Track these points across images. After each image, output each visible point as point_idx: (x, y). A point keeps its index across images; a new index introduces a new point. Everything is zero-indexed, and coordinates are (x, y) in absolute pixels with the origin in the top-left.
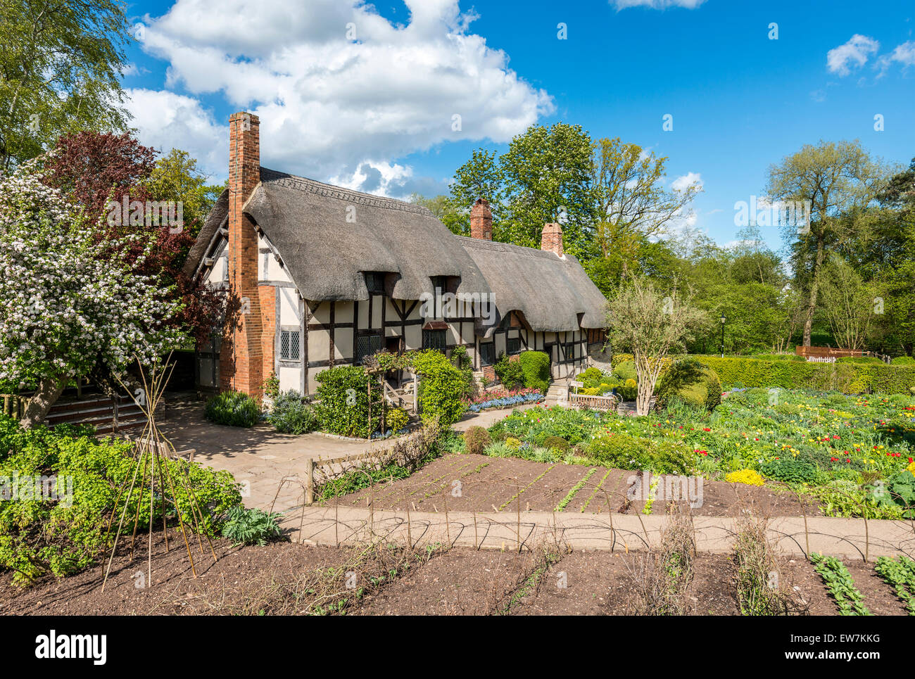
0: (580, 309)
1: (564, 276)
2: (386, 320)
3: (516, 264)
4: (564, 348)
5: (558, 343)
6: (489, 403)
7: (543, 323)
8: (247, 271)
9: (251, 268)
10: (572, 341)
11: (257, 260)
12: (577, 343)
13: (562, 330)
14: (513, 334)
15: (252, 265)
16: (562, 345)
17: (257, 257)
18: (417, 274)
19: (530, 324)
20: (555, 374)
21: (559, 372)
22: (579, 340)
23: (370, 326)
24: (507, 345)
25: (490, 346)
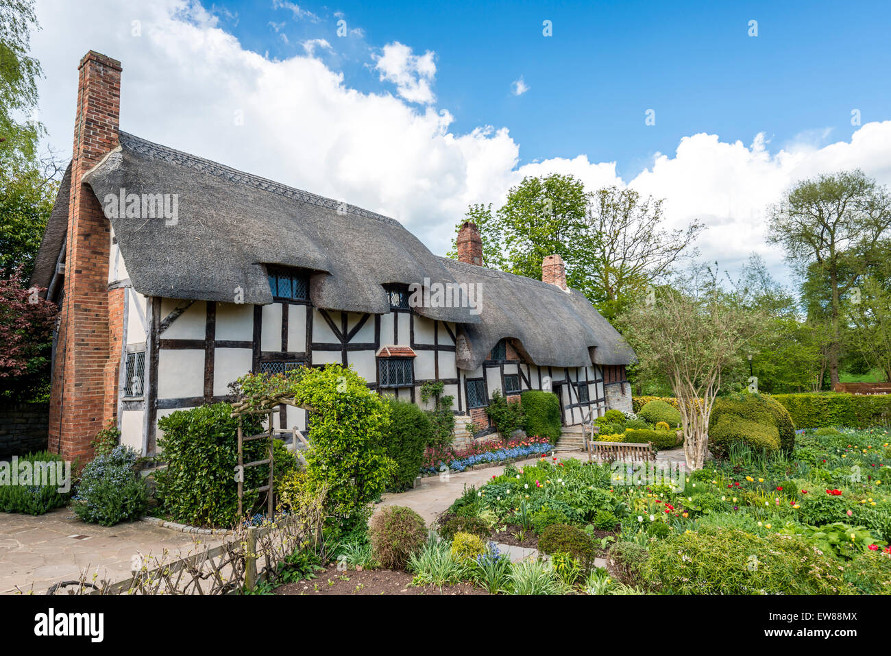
0: (591, 342)
1: (570, 308)
2: (313, 342)
3: (511, 291)
4: (576, 388)
5: (568, 381)
6: (479, 458)
7: (548, 356)
8: (87, 269)
9: (95, 265)
10: (585, 380)
11: (109, 254)
12: (591, 382)
13: (572, 366)
14: (511, 369)
15: (99, 261)
16: (574, 385)
17: (109, 250)
18: (362, 280)
19: (531, 355)
20: (568, 420)
21: (573, 417)
22: (594, 379)
23: (284, 347)
24: (503, 383)
25: (480, 383)
